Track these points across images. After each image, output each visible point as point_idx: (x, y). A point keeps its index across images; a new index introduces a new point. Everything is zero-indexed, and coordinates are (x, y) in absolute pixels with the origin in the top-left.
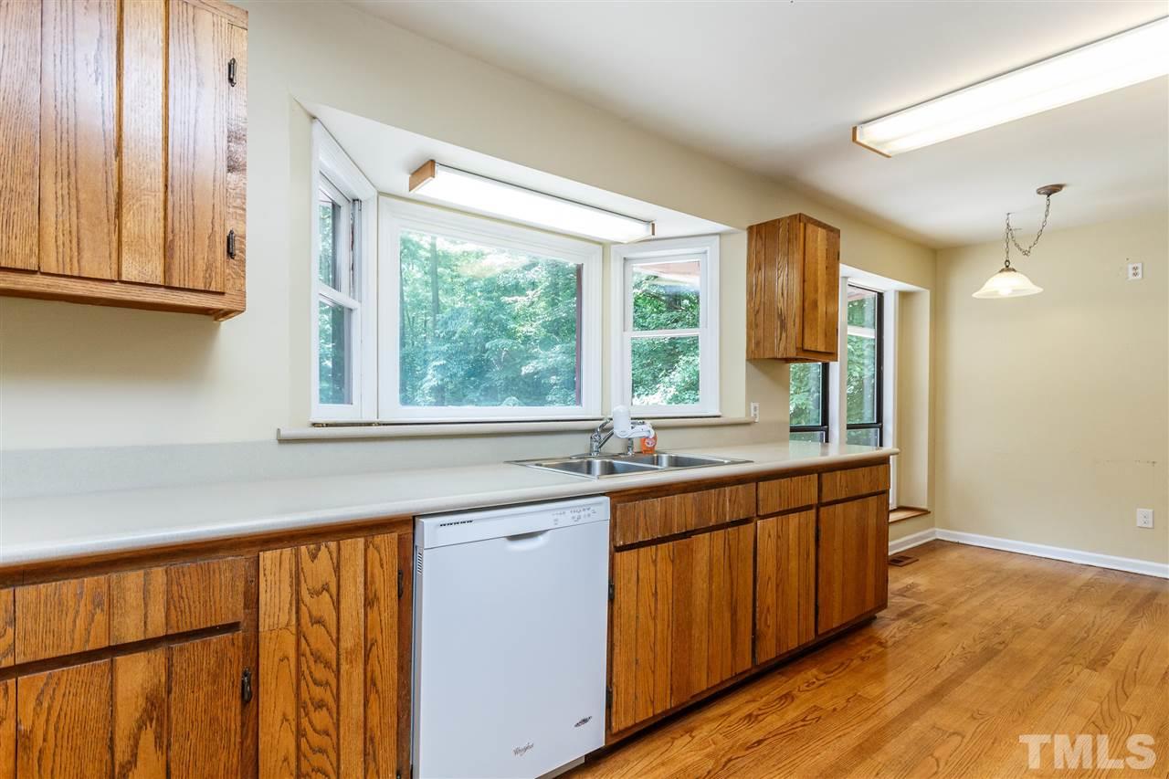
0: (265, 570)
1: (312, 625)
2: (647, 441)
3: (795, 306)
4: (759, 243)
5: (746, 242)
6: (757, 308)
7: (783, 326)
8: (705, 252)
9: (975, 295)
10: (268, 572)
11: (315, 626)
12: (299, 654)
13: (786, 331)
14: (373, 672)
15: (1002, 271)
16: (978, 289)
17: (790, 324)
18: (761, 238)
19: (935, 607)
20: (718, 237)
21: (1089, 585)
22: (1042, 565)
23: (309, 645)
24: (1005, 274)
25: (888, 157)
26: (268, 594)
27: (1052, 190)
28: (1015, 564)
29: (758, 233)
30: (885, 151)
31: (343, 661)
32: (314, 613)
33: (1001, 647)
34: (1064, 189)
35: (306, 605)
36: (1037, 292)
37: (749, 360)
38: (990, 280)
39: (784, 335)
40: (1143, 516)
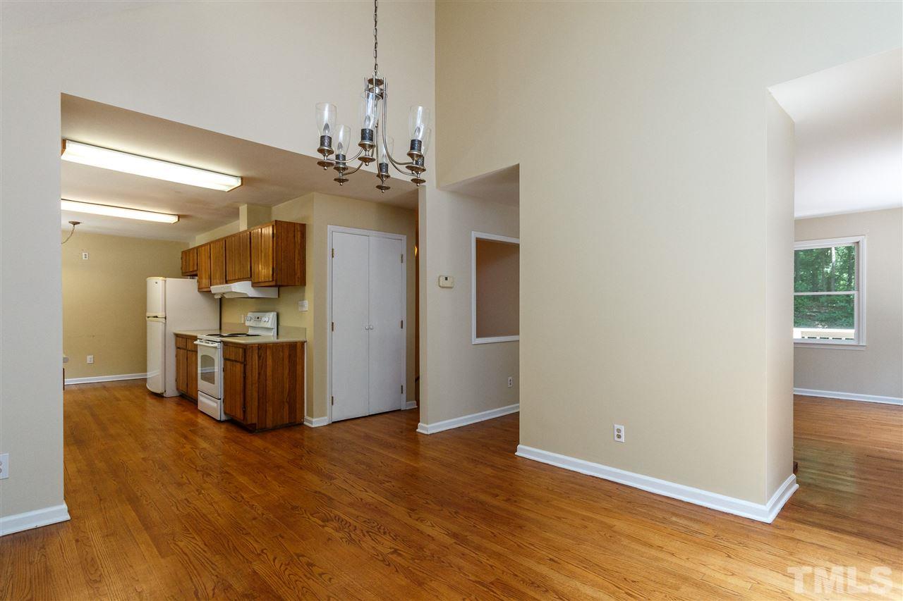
27: (75, 223)
34: (80, 224)
40: (90, 359)
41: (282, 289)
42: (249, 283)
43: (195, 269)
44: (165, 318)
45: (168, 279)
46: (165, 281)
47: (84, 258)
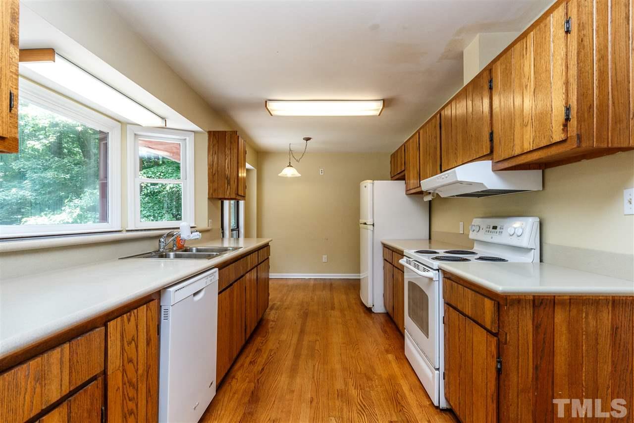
0: (110, 333)
1: (128, 363)
2: (181, 241)
3: (235, 174)
4: (215, 142)
5: (207, 138)
6: (214, 172)
7: (229, 183)
8: (185, 139)
9: (280, 175)
10: (112, 335)
11: (130, 364)
12: (124, 384)
13: (230, 185)
14: (149, 385)
15: (288, 166)
16: (280, 173)
17: (232, 182)
18: (216, 138)
19: (279, 303)
20: (193, 133)
21: (315, 285)
22: (298, 281)
23: (127, 377)
24: (290, 168)
25: (272, 115)
26: (112, 349)
27: (308, 139)
28: (290, 283)
29: (214, 135)
30: (272, 113)
31: (139, 382)
32: (129, 357)
33: (307, 311)
34: (311, 140)
35: (126, 352)
36: (298, 176)
37: (209, 198)
38: (284, 170)
39: (229, 187)
40: (325, 258)
41: (548, 171)
42: (487, 164)
43: (403, 169)
44: (373, 225)
45: (376, 182)
46: (373, 184)
47: (321, 174)
